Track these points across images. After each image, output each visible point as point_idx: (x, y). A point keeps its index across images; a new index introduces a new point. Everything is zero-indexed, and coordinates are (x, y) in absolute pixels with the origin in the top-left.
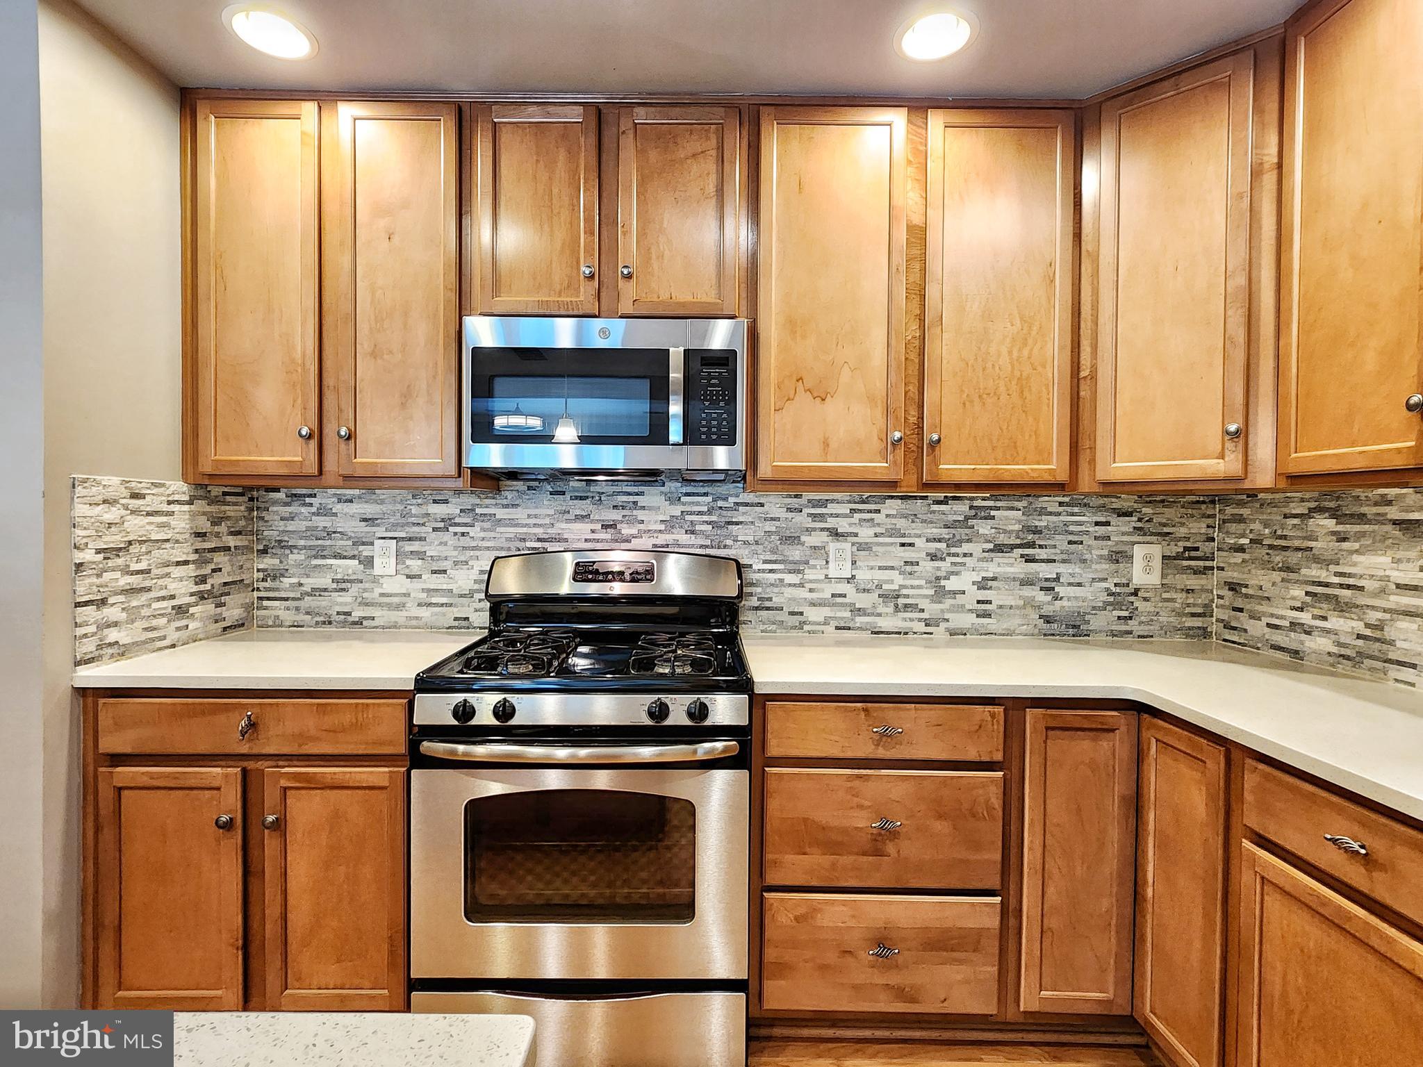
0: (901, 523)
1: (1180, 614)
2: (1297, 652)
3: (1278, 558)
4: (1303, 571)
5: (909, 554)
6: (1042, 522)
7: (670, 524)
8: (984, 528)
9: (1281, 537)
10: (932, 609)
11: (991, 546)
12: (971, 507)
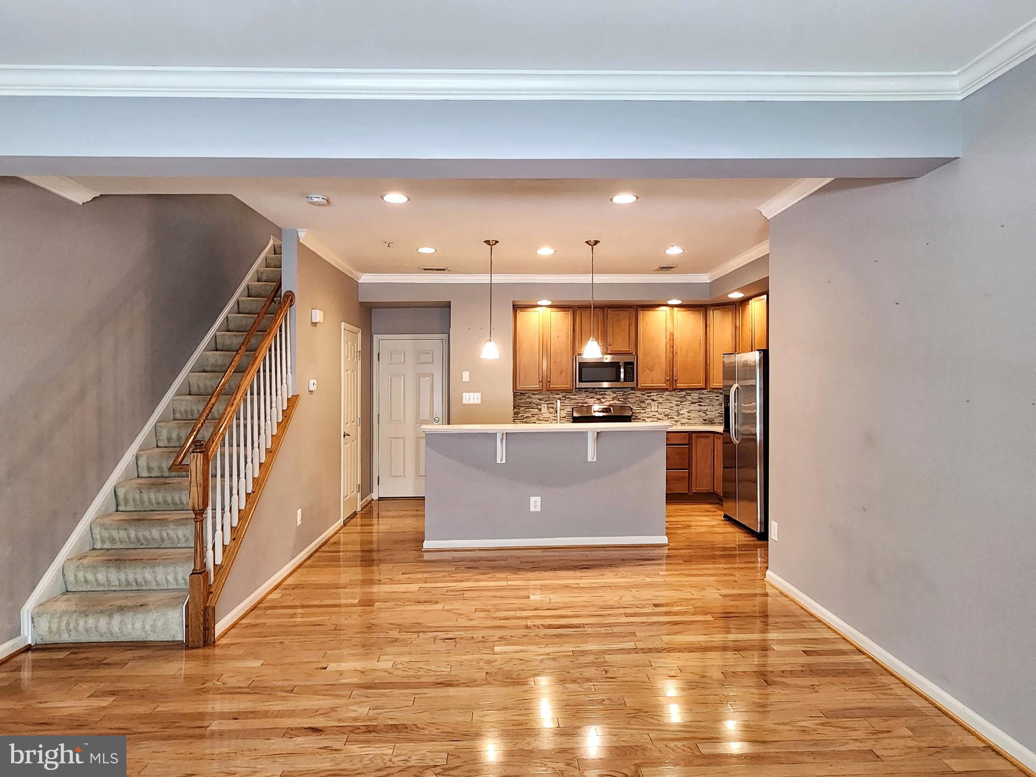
0: (669, 397)
5: (671, 405)
6: (703, 396)
7: (613, 399)
8: (689, 398)
10: (676, 418)
11: (690, 402)
12: (686, 393)
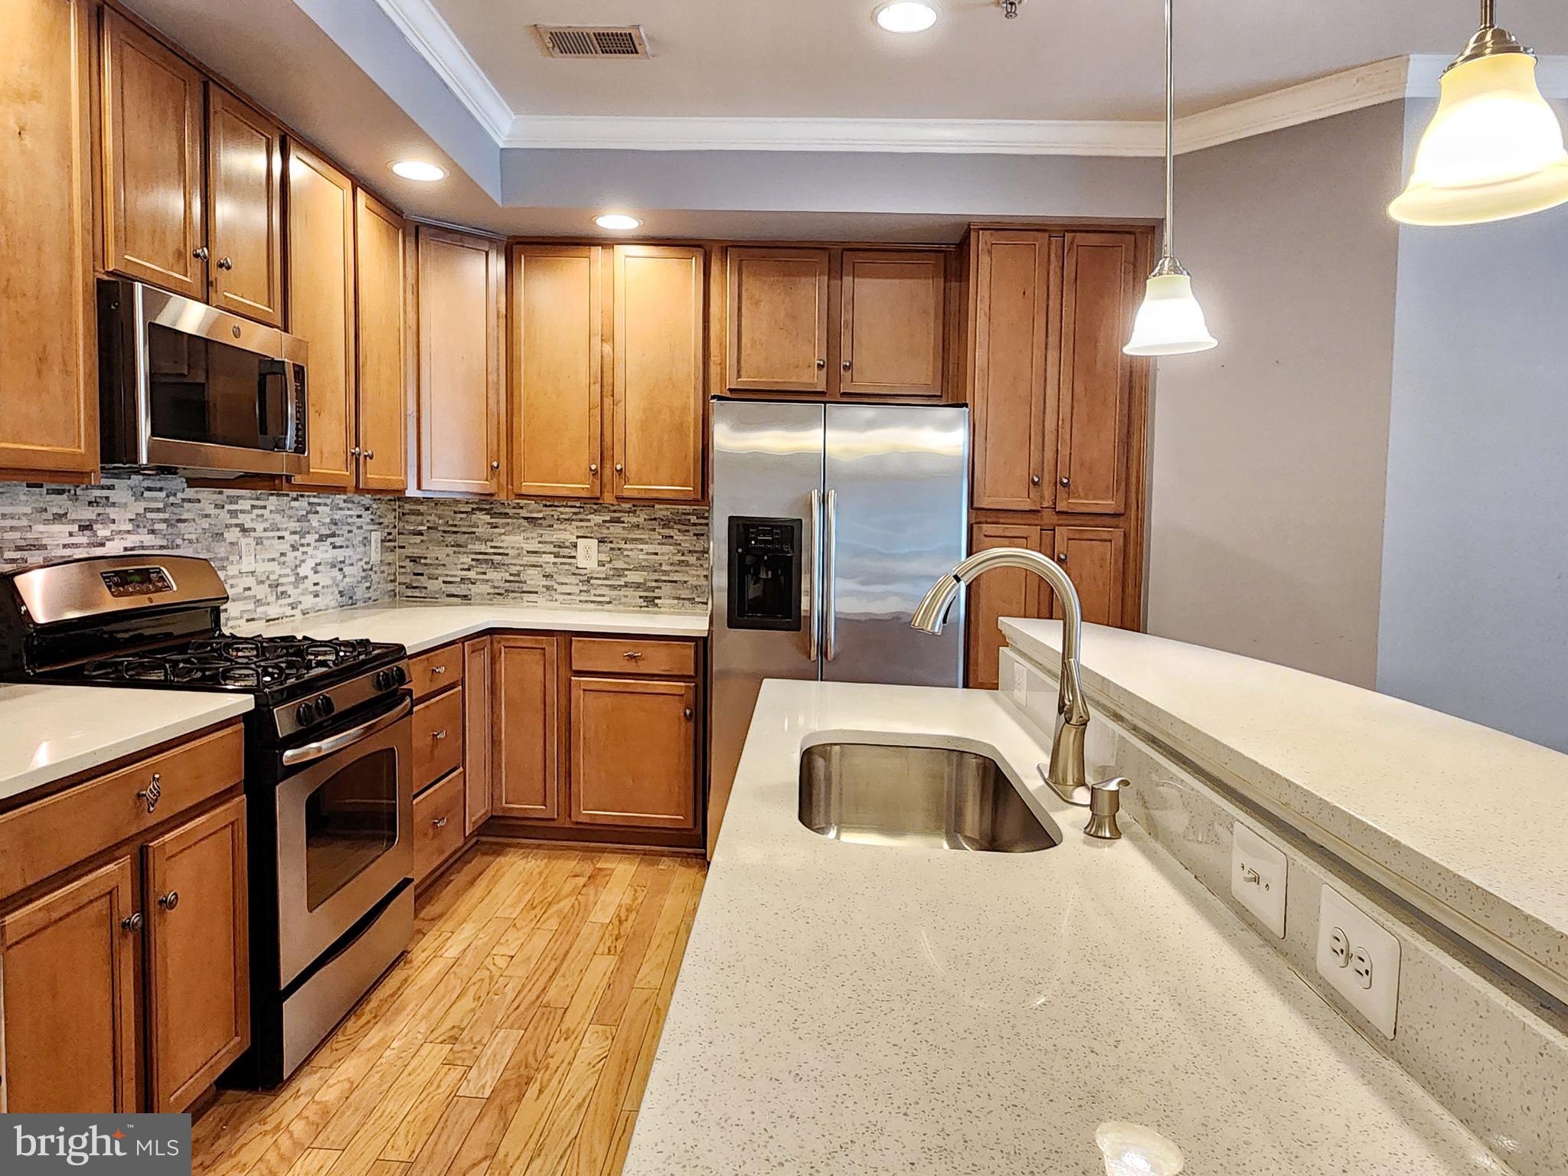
0: (278, 517)
1: (387, 582)
2: (466, 596)
3: (450, 539)
4: (469, 546)
5: (282, 546)
6: (338, 516)
8: (315, 521)
9: (452, 525)
11: (317, 537)
12: (309, 504)
